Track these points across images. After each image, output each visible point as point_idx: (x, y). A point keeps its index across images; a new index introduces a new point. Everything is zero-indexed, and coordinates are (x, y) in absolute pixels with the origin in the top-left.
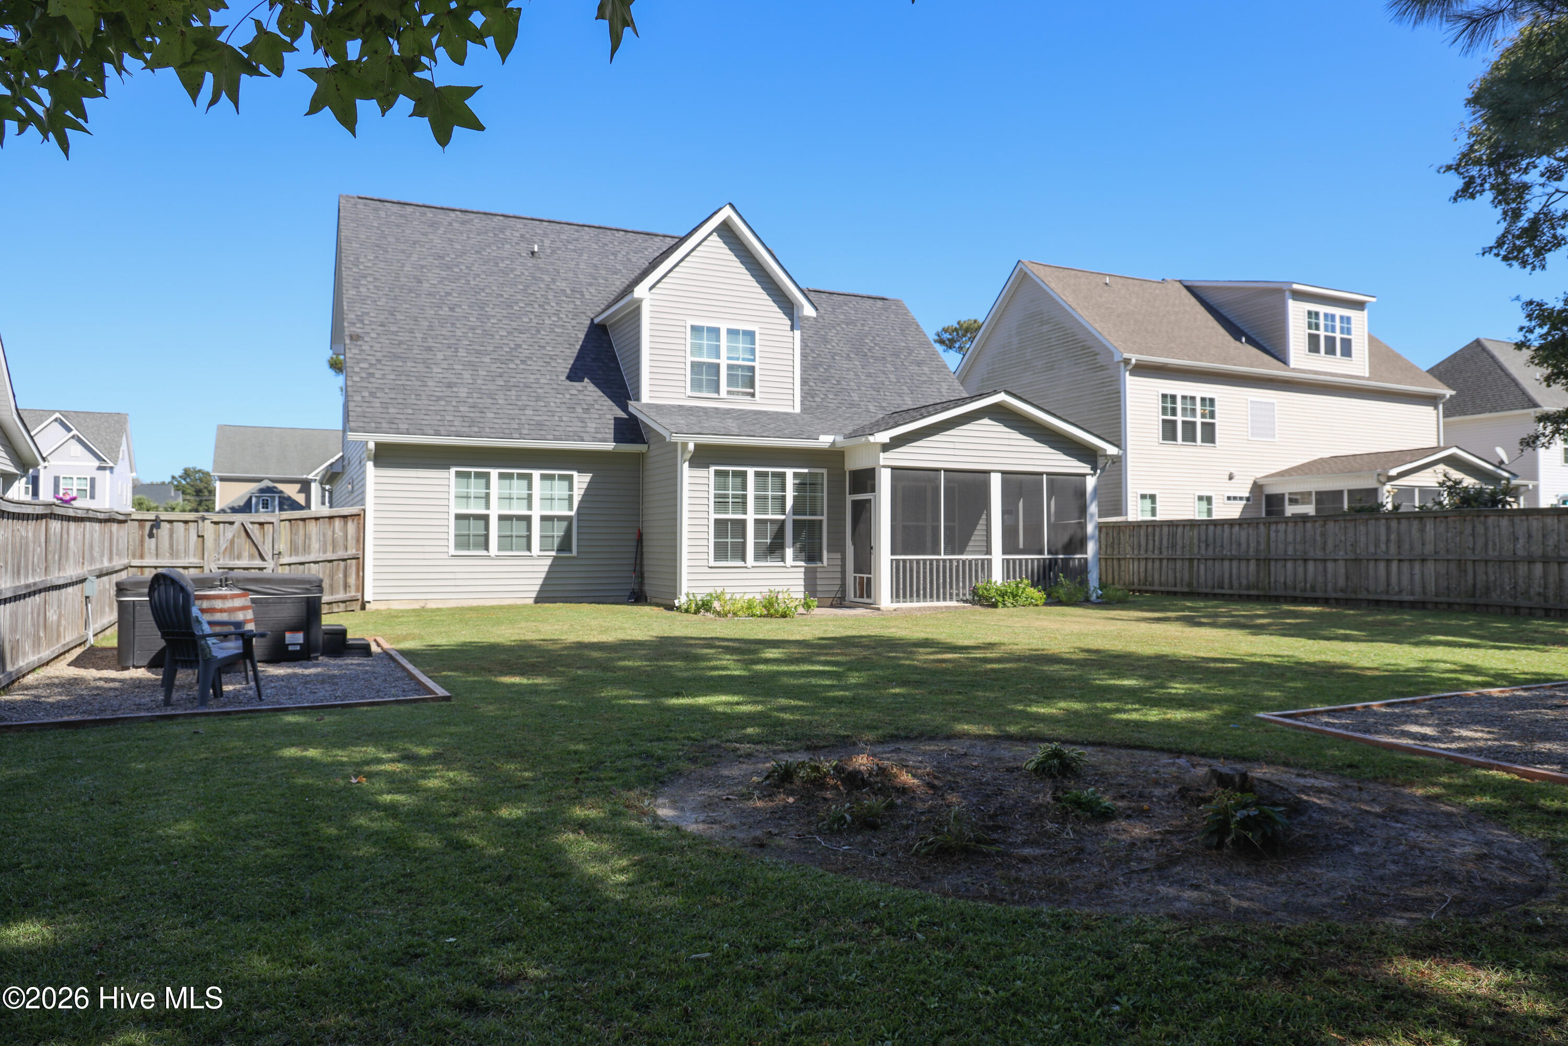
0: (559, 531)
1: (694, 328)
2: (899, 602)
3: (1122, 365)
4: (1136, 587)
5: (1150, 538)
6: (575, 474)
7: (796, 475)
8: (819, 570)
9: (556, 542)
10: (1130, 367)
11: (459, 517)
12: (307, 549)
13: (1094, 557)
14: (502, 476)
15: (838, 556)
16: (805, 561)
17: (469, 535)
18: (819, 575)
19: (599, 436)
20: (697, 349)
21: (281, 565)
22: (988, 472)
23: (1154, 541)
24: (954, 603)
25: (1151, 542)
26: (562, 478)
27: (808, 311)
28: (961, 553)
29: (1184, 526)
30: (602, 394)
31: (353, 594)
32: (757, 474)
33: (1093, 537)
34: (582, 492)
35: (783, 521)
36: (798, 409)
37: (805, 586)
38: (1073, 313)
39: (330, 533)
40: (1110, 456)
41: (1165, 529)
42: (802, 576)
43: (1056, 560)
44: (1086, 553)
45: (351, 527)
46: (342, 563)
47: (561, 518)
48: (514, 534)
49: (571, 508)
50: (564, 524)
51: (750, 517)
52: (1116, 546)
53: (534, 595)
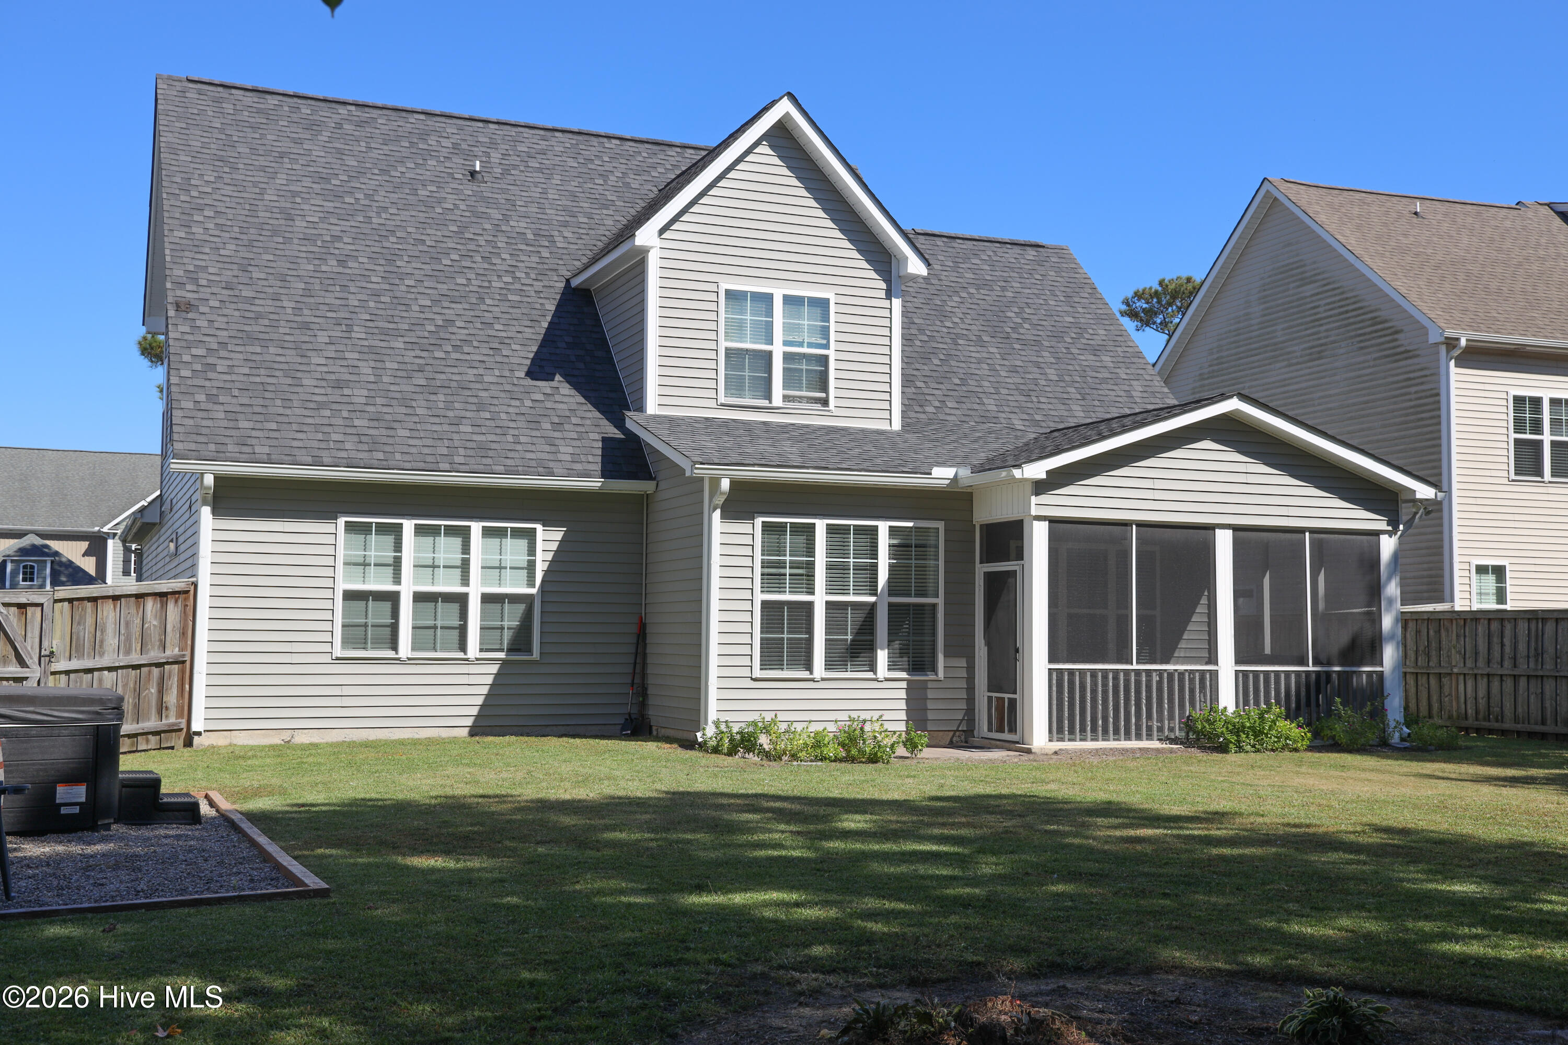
0: (511, 619)
1: (731, 295)
2: (1062, 740)
3: (1443, 349)
4: (1471, 722)
5: (1496, 640)
6: (539, 527)
7: (893, 531)
8: (930, 685)
9: (507, 636)
10: (1456, 352)
11: (350, 596)
12: (97, 647)
13: (1394, 669)
14: (420, 531)
15: (963, 663)
16: (908, 671)
17: (366, 625)
18: (930, 694)
19: (578, 467)
20: (734, 329)
21: (53, 673)
22: (1211, 528)
24: (1155, 744)
25: (1496, 648)
26: (517, 533)
27: (915, 266)
28: (1167, 662)
29: (1557, 620)
30: (582, 400)
31: (172, 720)
32: (831, 529)
33: (1392, 637)
34: (550, 556)
35: (873, 606)
36: (897, 425)
37: (908, 711)
38: (1358, 265)
39: (138, 621)
40: (1421, 501)
41: (1523, 626)
42: (903, 694)
43: (1328, 674)
44: (1381, 665)
45: (173, 611)
46: (156, 671)
47: (514, 599)
48: (439, 623)
49: (531, 584)
50: (521, 607)
51: (820, 598)
52: (1433, 653)
53: (469, 722)
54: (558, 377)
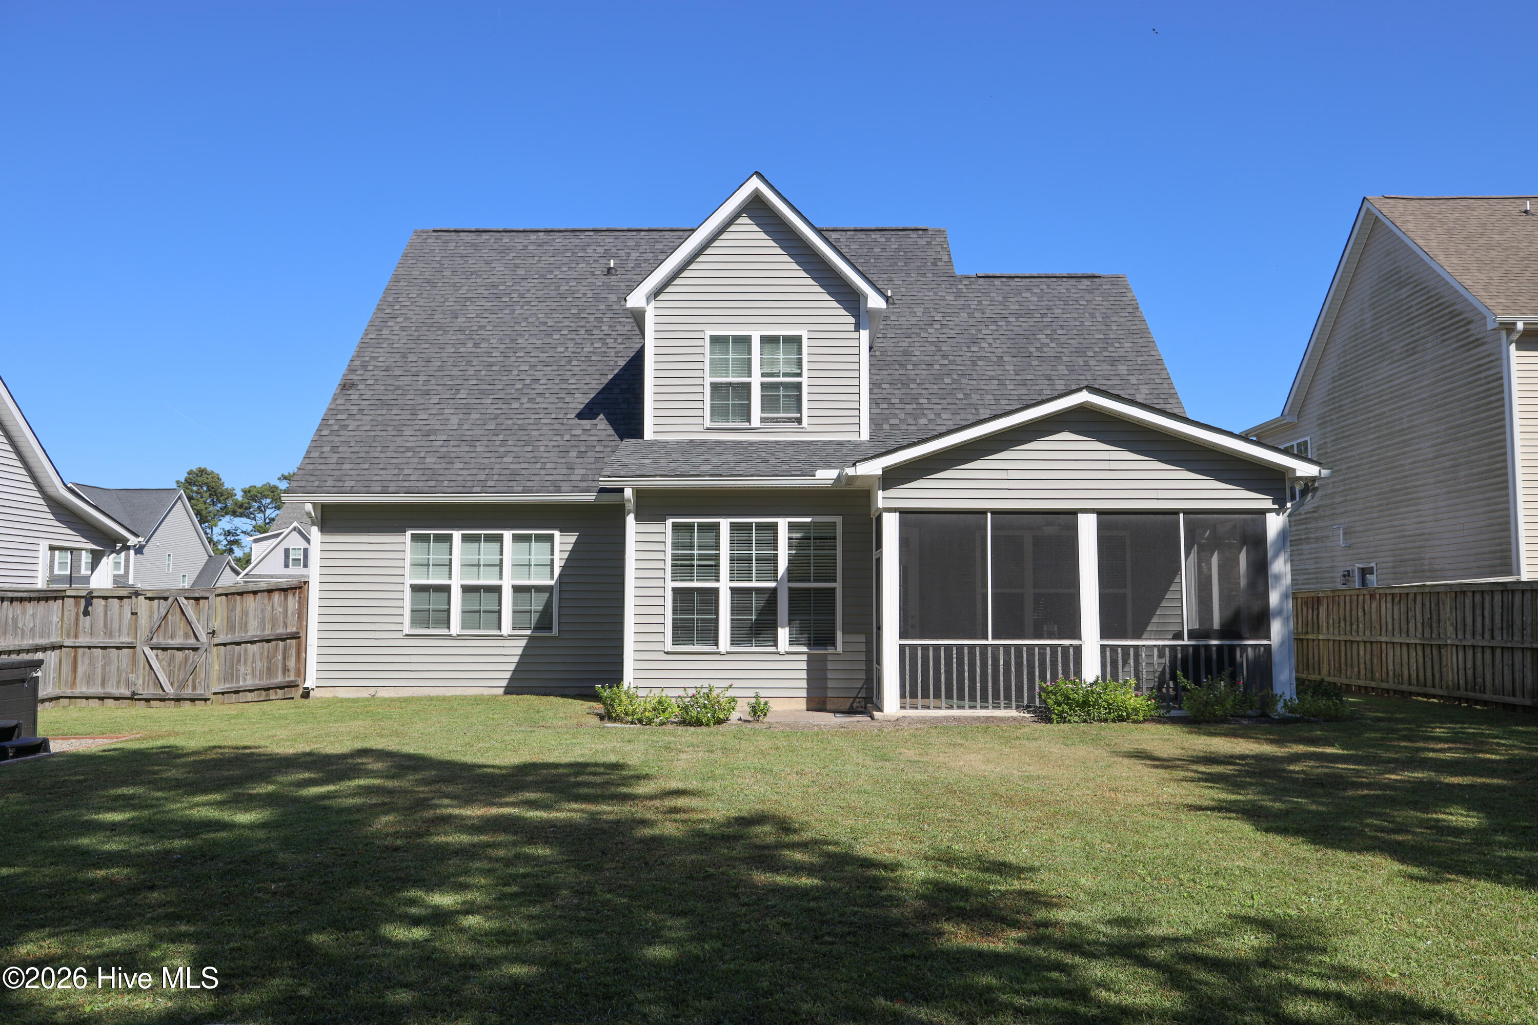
0: (537, 603)
1: (715, 340)
3: (1504, 334)
5: (1478, 612)
6: (557, 533)
7: (792, 527)
8: (829, 658)
9: (534, 618)
10: (1515, 337)
11: (416, 589)
12: (245, 626)
13: (1282, 644)
14: (466, 539)
15: (862, 638)
16: (809, 645)
17: (429, 611)
18: (830, 666)
19: (584, 484)
20: (718, 367)
21: (217, 645)
22: (1074, 513)
23: (1483, 617)
24: (1013, 713)
25: (1479, 620)
26: (539, 538)
27: (875, 301)
30: (613, 432)
31: (292, 678)
32: (733, 527)
34: (566, 555)
35: (774, 590)
36: (865, 436)
37: (809, 680)
39: (269, 608)
42: (804, 666)
43: (1207, 647)
44: (1268, 637)
45: (292, 601)
46: (281, 644)
47: (539, 589)
48: (482, 608)
49: (552, 578)
50: (547, 595)
51: (724, 585)
53: (504, 683)
54: (601, 416)
